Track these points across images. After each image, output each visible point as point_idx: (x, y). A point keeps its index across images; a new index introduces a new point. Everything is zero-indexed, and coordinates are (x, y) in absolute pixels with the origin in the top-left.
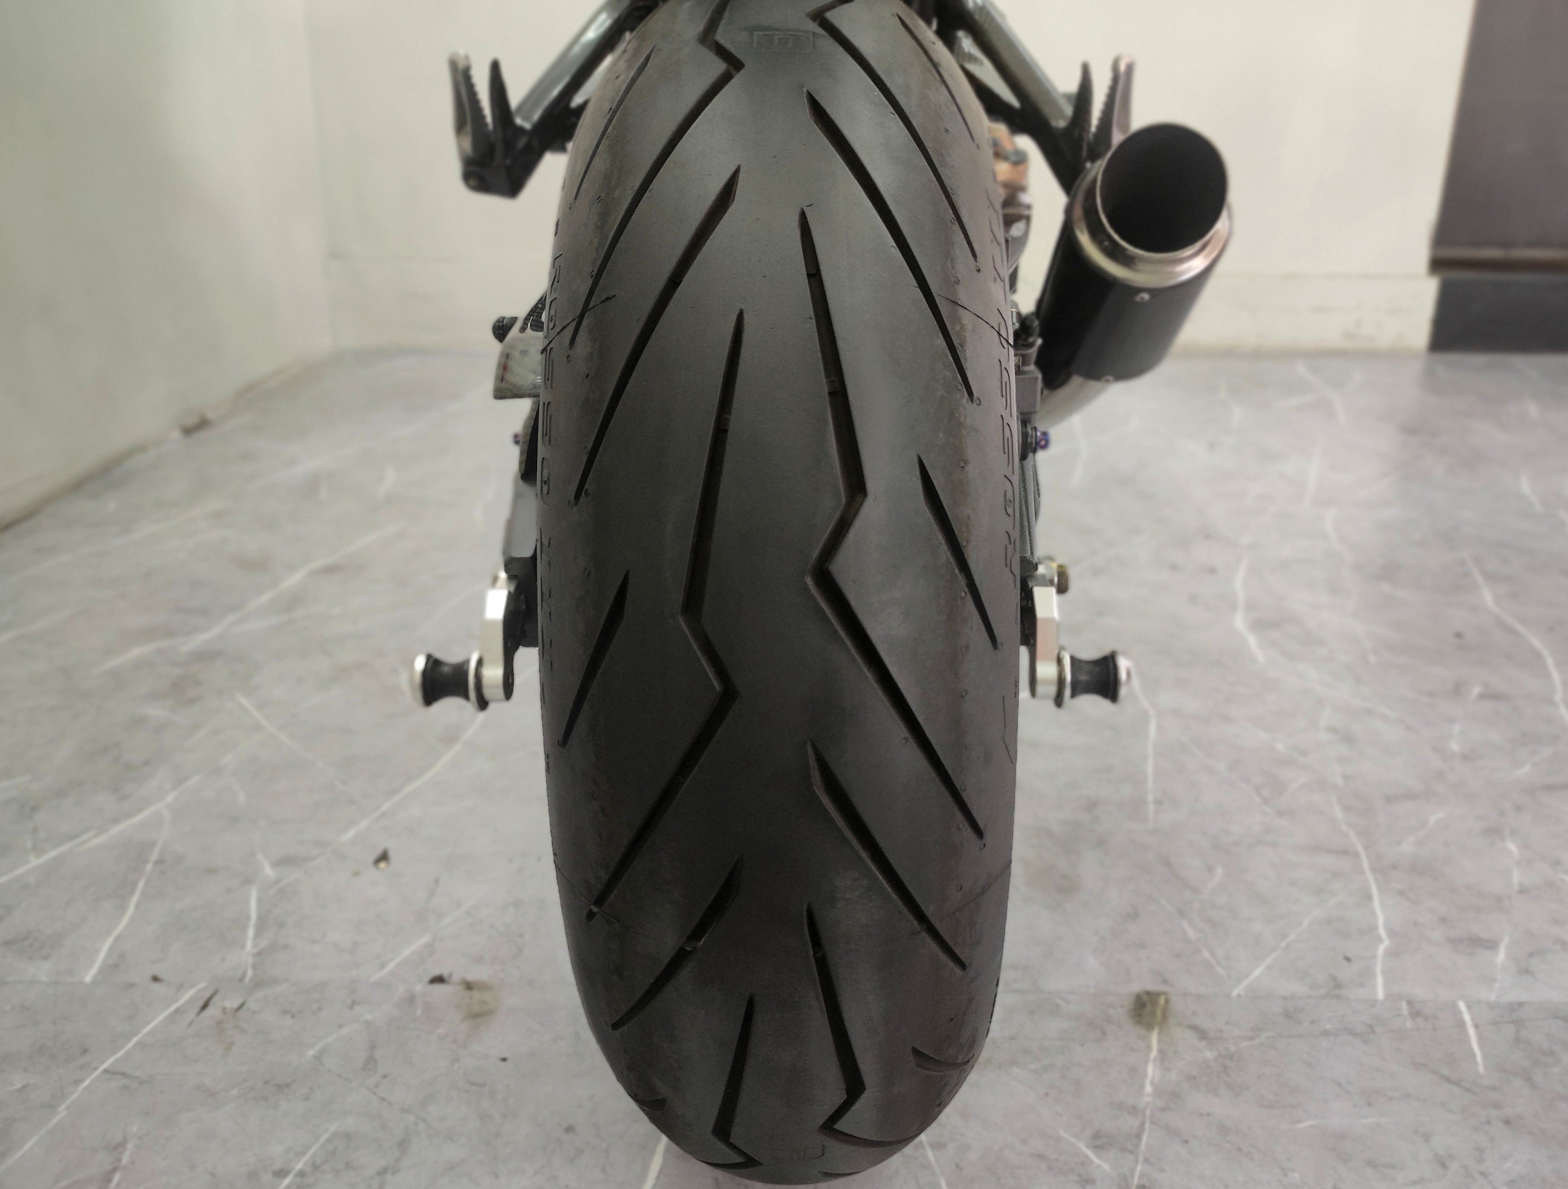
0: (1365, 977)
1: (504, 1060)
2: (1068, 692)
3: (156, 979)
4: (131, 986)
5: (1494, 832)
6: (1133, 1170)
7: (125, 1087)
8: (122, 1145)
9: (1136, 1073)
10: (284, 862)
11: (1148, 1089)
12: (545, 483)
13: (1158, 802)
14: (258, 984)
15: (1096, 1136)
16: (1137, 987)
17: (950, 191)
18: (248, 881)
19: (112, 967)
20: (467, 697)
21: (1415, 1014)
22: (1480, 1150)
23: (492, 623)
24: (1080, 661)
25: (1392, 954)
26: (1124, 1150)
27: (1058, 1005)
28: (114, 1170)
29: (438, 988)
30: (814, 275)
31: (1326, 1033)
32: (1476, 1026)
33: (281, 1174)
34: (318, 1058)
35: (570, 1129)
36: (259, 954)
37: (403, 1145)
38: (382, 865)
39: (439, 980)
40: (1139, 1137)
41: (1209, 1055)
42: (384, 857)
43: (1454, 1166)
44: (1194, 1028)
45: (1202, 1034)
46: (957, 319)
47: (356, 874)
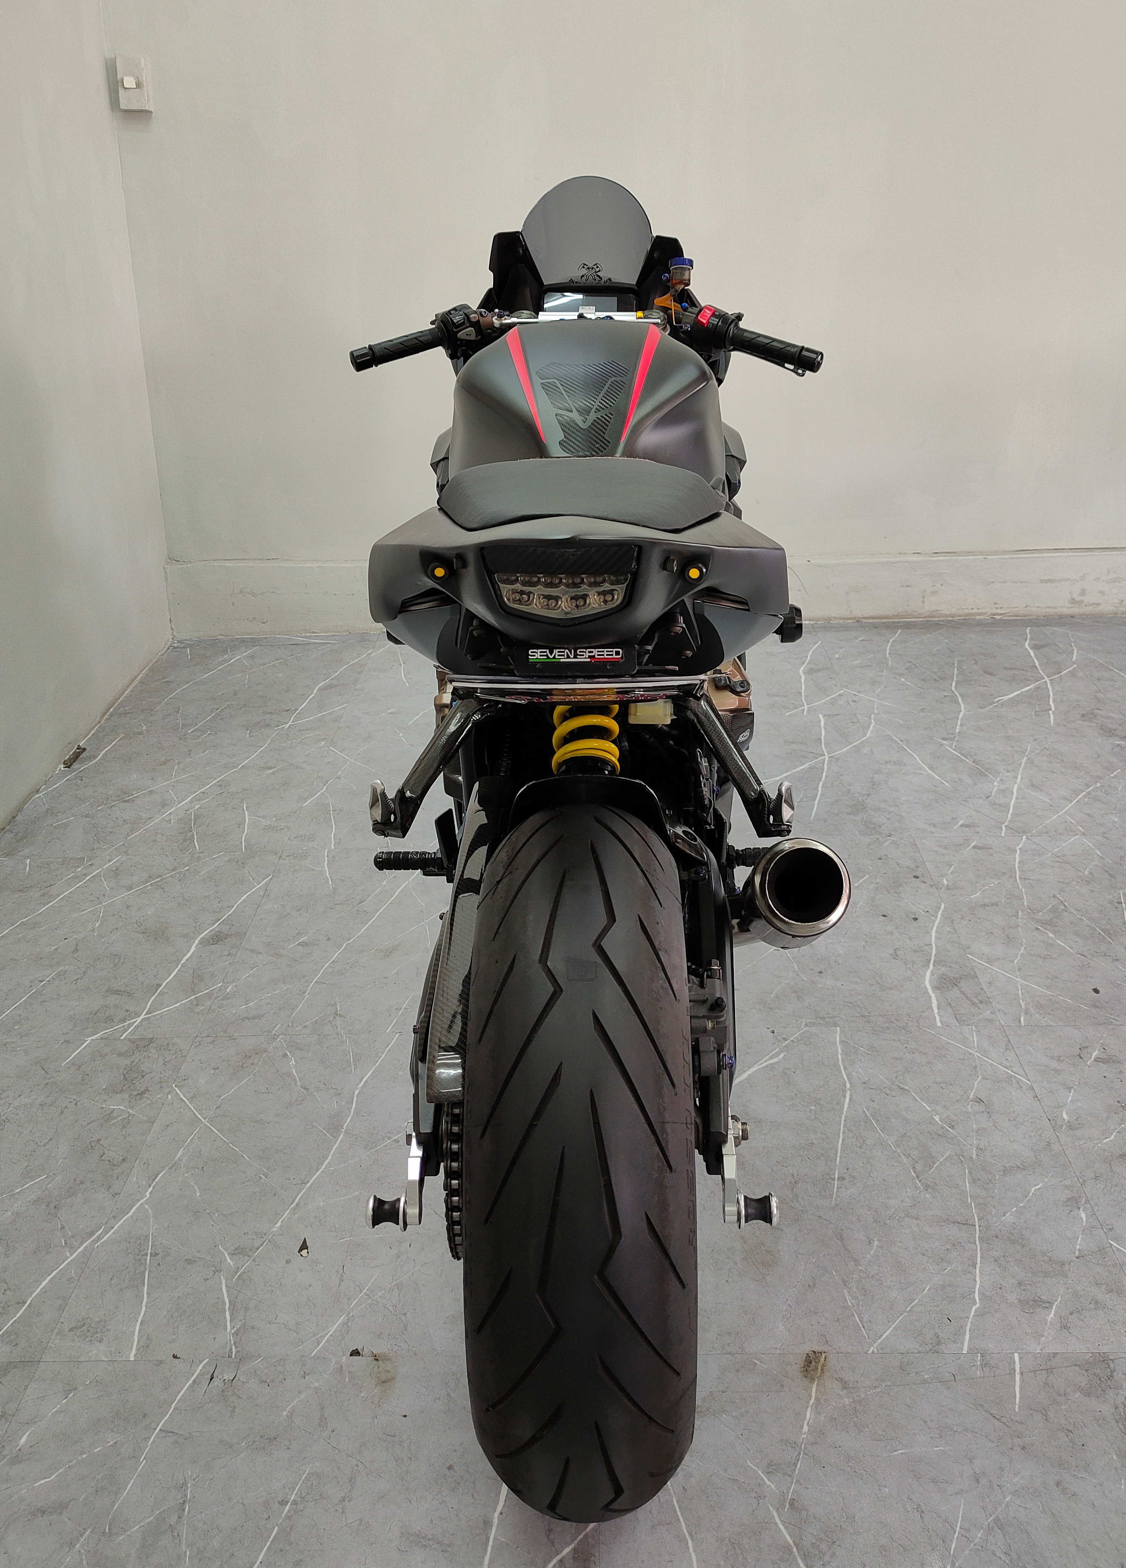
0: (959, 1333)
1: (405, 1416)
2: (743, 1220)
3: (175, 1357)
4: (161, 1362)
5: (1073, 1202)
6: (789, 1488)
7: (176, 1442)
8: (185, 1484)
9: (799, 1416)
10: (237, 1252)
11: (806, 1428)
12: (468, 1203)
13: (841, 1178)
14: (242, 1359)
15: (769, 1465)
16: (807, 1348)
17: (662, 1053)
18: (218, 1271)
19: (145, 1347)
20: (397, 1224)
21: (985, 1365)
22: (1002, 1469)
23: (413, 1182)
24: (751, 1200)
25: (980, 1314)
26: (785, 1474)
27: (756, 1364)
28: (184, 1502)
29: (356, 1358)
30: (597, 1124)
31: (925, 1382)
32: (1022, 1374)
33: (283, 1503)
34: (290, 1417)
35: (450, 1468)
36: (236, 1334)
37: (352, 1480)
38: (304, 1252)
39: (355, 1353)
40: (795, 1465)
41: (847, 1401)
42: (304, 1246)
43: (984, 1481)
44: (840, 1380)
45: (845, 1384)
46: (664, 1131)
47: (288, 1262)
